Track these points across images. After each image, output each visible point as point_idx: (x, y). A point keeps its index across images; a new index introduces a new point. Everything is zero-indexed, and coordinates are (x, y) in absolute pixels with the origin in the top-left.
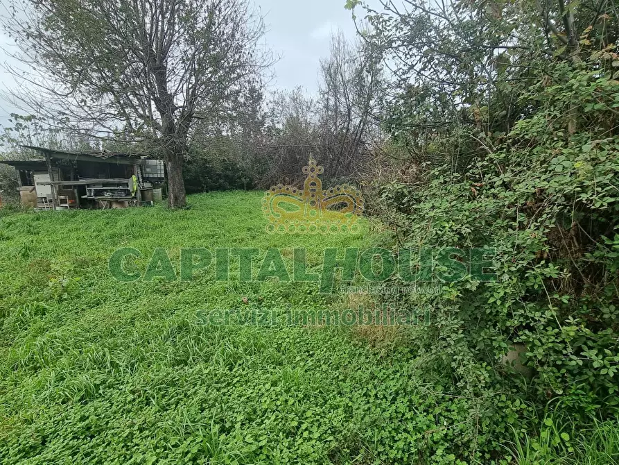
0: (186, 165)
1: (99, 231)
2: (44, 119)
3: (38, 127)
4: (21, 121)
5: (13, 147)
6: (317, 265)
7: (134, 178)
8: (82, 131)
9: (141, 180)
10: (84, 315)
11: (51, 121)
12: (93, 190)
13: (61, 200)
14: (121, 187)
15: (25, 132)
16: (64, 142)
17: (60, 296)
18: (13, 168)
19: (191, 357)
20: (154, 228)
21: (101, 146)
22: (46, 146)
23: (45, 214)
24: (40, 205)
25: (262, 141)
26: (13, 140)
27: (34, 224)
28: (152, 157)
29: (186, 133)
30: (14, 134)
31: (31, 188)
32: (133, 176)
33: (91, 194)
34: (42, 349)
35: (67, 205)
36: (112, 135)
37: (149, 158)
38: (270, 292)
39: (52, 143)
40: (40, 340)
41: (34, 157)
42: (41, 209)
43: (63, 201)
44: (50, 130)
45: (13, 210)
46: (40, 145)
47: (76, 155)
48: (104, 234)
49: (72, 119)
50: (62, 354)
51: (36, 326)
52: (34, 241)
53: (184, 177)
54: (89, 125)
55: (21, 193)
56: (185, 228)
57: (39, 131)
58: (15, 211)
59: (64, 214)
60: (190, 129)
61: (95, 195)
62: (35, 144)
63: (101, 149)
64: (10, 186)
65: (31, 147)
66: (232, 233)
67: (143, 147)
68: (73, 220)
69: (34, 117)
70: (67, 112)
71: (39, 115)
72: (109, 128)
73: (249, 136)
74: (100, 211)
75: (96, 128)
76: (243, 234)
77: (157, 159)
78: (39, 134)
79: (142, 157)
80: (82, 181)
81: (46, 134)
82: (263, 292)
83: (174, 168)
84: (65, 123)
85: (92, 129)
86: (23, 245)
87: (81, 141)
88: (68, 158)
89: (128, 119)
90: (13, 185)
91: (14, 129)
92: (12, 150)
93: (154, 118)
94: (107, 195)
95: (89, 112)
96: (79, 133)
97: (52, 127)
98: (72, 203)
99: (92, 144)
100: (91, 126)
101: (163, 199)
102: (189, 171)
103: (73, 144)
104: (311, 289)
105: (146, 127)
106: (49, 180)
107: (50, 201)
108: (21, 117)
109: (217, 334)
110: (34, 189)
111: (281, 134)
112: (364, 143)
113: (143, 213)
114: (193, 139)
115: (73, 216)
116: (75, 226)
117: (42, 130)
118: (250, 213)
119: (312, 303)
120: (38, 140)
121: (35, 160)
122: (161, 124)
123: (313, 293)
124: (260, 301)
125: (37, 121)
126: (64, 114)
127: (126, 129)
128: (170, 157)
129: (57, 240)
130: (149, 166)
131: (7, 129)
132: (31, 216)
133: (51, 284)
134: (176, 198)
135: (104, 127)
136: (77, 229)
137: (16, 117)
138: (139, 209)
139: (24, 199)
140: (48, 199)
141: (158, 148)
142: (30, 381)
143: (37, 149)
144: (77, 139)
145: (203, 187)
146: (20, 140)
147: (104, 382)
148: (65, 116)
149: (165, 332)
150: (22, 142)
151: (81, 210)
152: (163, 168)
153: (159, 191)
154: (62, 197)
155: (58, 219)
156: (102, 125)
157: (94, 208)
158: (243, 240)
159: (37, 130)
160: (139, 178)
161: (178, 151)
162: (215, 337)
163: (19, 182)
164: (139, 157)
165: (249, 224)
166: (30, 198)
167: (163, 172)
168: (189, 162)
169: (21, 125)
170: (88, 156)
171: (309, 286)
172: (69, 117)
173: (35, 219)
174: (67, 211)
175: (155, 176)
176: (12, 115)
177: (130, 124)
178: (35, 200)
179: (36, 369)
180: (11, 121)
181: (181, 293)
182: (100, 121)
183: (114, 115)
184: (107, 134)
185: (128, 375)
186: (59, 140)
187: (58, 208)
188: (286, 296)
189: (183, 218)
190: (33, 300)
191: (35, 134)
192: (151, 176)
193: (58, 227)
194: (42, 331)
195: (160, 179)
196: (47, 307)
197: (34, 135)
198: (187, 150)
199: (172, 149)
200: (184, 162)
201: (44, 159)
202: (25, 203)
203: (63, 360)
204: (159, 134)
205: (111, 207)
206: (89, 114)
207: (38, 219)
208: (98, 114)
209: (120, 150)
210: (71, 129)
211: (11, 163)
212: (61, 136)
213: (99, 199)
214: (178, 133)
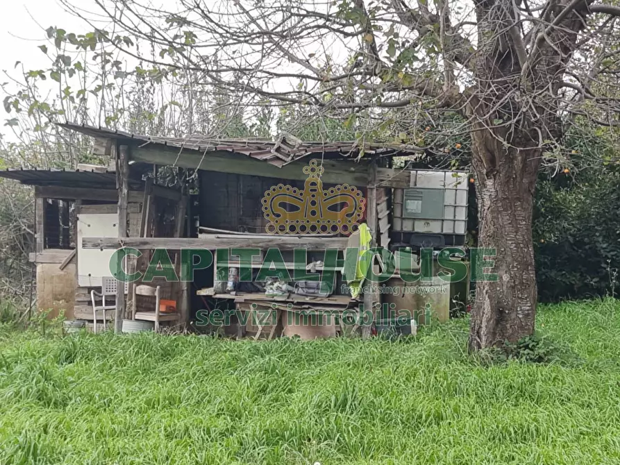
0: (548, 187)
1: (236, 415)
2: (128, 41)
3: (108, 67)
4: (69, 49)
5: (38, 128)
7: (364, 234)
8: (227, 77)
9: (385, 241)
11: (145, 47)
12: (233, 272)
13: (140, 298)
14: (319, 265)
15: (75, 83)
18: (28, 191)
20: (414, 422)
21: (273, 124)
22: (123, 126)
23: (90, 343)
24: (81, 313)
26: (42, 107)
27: (59, 371)
28: (431, 161)
29: (559, 70)
30: (47, 91)
31: (64, 254)
32: (363, 228)
33: (225, 284)
35: (153, 317)
36: (312, 86)
37: (420, 165)
39: (140, 114)
41: (86, 159)
42: (83, 323)
43: (145, 304)
44: (140, 73)
45: (10, 321)
46: (108, 120)
47: (199, 152)
48: (251, 427)
49: (202, 36)
52: (51, 430)
53: (536, 235)
54: (249, 54)
55: (39, 268)
56: (523, 435)
57: (110, 79)
58: (15, 328)
59: (144, 347)
60: (577, 54)
61: (238, 288)
62: (96, 119)
63: (274, 131)
64: (13, 248)
65: (85, 130)
67: (405, 127)
68: (163, 367)
69: (101, 35)
70: (193, 16)
71: (118, 28)
72: (306, 63)
74: (244, 345)
75: (268, 64)
77: (446, 167)
78: (110, 86)
79: (399, 161)
80: (207, 240)
81: (127, 88)
83: (505, 202)
84: (180, 51)
85: (257, 68)
86: (21, 439)
87: (220, 107)
88: (175, 163)
89: (368, 30)
90: (24, 244)
91: (47, 74)
92: (34, 135)
93: (454, 23)
94: (274, 290)
95: (255, 14)
96: (218, 83)
97: (147, 67)
98: (170, 310)
99: (250, 117)
100: (254, 59)
101: (453, 315)
102: (557, 212)
103: (196, 117)
105: (421, 54)
106: (115, 234)
107: (110, 301)
108: (72, 38)
110: (73, 258)
113: (380, 362)
114: (585, 91)
115: (166, 355)
116: (165, 390)
117: (120, 74)
120: (103, 105)
121: (89, 167)
122: (474, 40)
125: (109, 47)
126: (182, 21)
127: (358, 65)
128: (492, 161)
129: (113, 433)
130: (418, 194)
131: (31, 74)
132: (54, 345)
134: (500, 314)
135: (292, 59)
136: (172, 402)
137: (59, 36)
138: (371, 347)
139: (43, 288)
140: (104, 293)
141: (454, 129)
143: (98, 133)
144: (209, 102)
145: (606, 278)
146: (59, 107)
148: (185, 28)
150: (62, 112)
151: (192, 338)
152: (463, 199)
153: (439, 287)
154: (144, 290)
155: (123, 363)
156: (286, 53)
157: (230, 332)
159: (104, 74)
160: (379, 234)
161: (525, 138)
163: (39, 237)
164: (385, 159)
166: (59, 287)
167: (462, 214)
168: (562, 181)
169: (67, 60)
170: (235, 155)
172: (196, 31)
173: (64, 354)
174: (151, 336)
175: (435, 228)
176: (50, 32)
177: (373, 49)
178: (71, 295)
180: (44, 49)
182: (279, 39)
183: (327, 17)
184: (296, 81)
186: (157, 107)
187: (128, 327)
189: (520, 394)
191: (100, 88)
192: (420, 228)
193: (121, 389)
195: (451, 239)
197: (94, 92)
198: (559, 135)
199: (503, 131)
200: (543, 177)
201: (112, 167)
202: (43, 305)
204: (464, 79)
205: (279, 331)
206: (253, 21)
207: (70, 358)
208: (279, 17)
209: (330, 134)
210: (197, 68)
211: (26, 177)
212: (165, 93)
213: (247, 302)
214: (532, 71)
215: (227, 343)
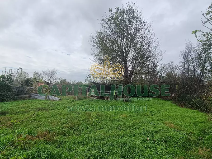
5: (88, 82)
6: (180, 131)
8: (103, 78)
10: (97, 132)
16: (99, 81)
17: (92, 124)
19: (127, 156)
22: (95, 82)
23: (92, 100)
24: (91, 97)
25: (157, 80)
29: (131, 78)
30: (89, 79)
34: (86, 139)
38: (159, 138)
40: (86, 136)
43: (96, 97)
45: (85, 98)
47: (101, 84)
50: (90, 142)
51: (85, 132)
54: (105, 76)
57: (94, 78)
59: (96, 100)
62: (93, 81)
63: (107, 82)
65: (92, 82)
66: (144, 112)
67: (118, 82)
70: (101, 73)
73: (152, 78)
74: (105, 100)
75: (107, 77)
76: (148, 113)
78: (94, 79)
82: (156, 138)
87: (103, 80)
88: (99, 85)
89: (115, 74)
98: (98, 97)
104: (178, 141)
105: (120, 76)
107: (93, 96)
109: (137, 150)
111: (165, 78)
112: (203, 81)
113: (116, 102)
114: (133, 80)
115: (98, 101)
118: (151, 106)
119: (178, 148)
122: (124, 75)
123: (179, 144)
124: (154, 141)
133: (90, 120)
137: (90, 74)
142: (81, 148)
147: (99, 156)
149: (119, 144)
150: (90, 81)
151: (100, 100)
155: (94, 102)
158: (148, 115)
162: (136, 151)
163: (88, 91)
165: (151, 109)
169: (90, 76)
170: (104, 84)
171: (177, 140)
176: (89, 74)
179: (83, 145)
181: (125, 131)
185: (106, 156)
187: (95, 99)
188: (166, 142)
190: (86, 124)
194: (86, 133)
196: (89, 126)
199: (126, 83)
203: (90, 144)
205: (107, 99)
207: (90, 101)
209: (112, 83)
212: (98, 79)
213: (105, 97)
214: (129, 78)
215: (103, 100)
